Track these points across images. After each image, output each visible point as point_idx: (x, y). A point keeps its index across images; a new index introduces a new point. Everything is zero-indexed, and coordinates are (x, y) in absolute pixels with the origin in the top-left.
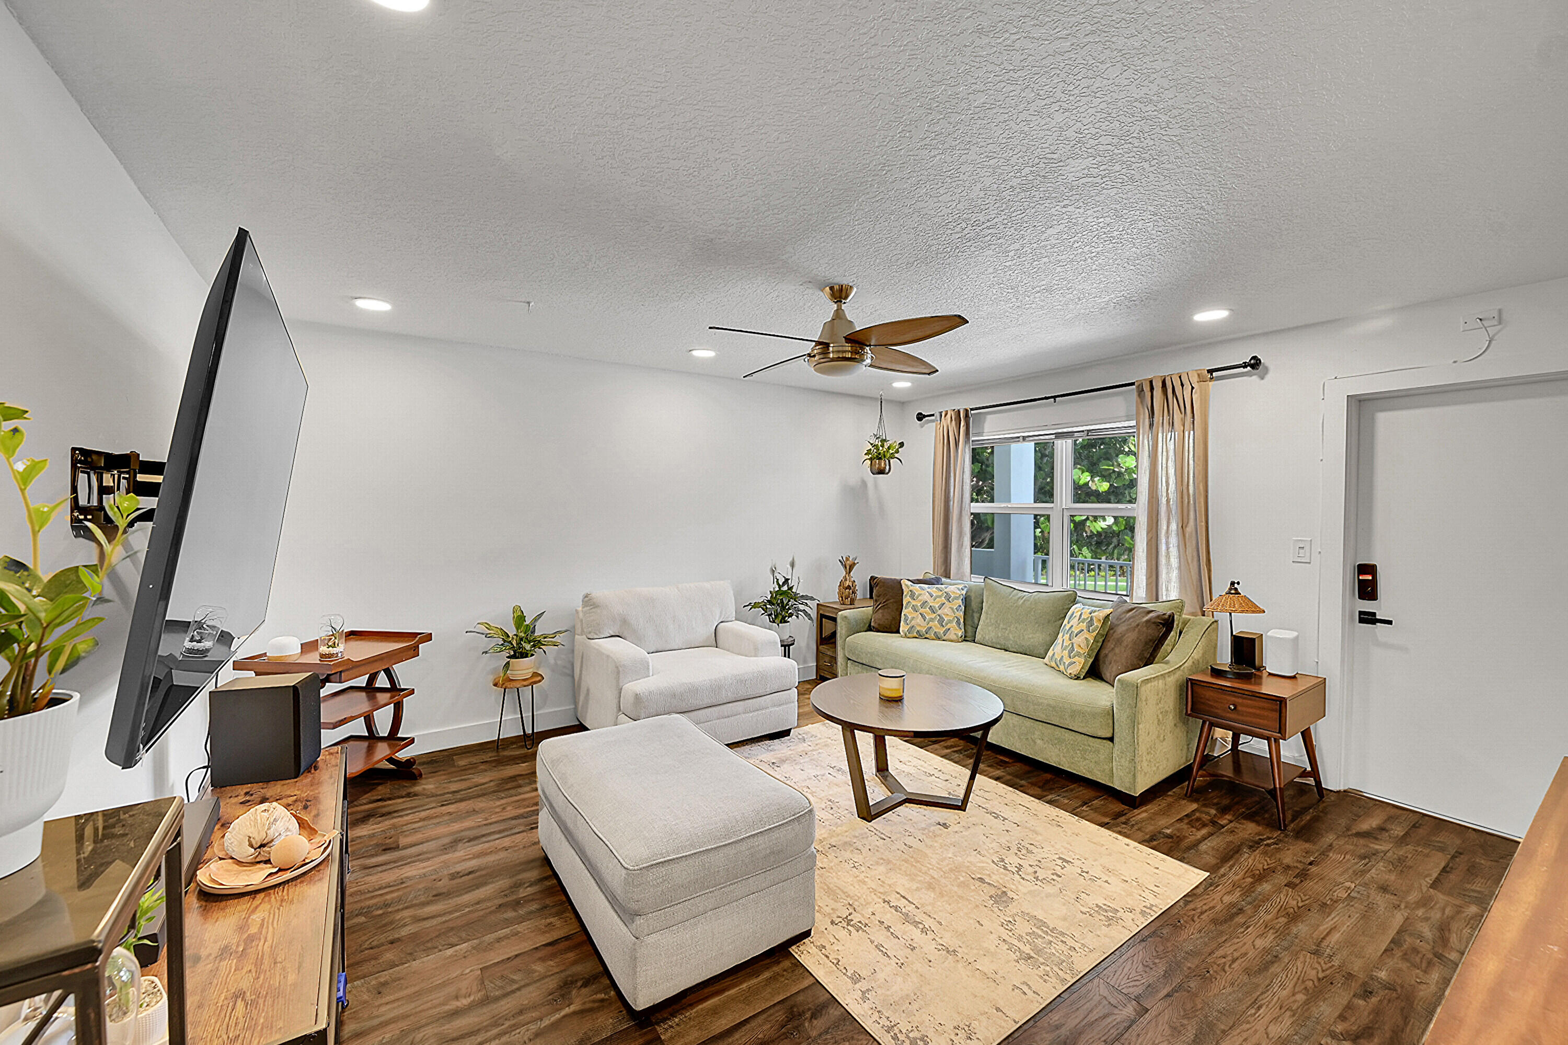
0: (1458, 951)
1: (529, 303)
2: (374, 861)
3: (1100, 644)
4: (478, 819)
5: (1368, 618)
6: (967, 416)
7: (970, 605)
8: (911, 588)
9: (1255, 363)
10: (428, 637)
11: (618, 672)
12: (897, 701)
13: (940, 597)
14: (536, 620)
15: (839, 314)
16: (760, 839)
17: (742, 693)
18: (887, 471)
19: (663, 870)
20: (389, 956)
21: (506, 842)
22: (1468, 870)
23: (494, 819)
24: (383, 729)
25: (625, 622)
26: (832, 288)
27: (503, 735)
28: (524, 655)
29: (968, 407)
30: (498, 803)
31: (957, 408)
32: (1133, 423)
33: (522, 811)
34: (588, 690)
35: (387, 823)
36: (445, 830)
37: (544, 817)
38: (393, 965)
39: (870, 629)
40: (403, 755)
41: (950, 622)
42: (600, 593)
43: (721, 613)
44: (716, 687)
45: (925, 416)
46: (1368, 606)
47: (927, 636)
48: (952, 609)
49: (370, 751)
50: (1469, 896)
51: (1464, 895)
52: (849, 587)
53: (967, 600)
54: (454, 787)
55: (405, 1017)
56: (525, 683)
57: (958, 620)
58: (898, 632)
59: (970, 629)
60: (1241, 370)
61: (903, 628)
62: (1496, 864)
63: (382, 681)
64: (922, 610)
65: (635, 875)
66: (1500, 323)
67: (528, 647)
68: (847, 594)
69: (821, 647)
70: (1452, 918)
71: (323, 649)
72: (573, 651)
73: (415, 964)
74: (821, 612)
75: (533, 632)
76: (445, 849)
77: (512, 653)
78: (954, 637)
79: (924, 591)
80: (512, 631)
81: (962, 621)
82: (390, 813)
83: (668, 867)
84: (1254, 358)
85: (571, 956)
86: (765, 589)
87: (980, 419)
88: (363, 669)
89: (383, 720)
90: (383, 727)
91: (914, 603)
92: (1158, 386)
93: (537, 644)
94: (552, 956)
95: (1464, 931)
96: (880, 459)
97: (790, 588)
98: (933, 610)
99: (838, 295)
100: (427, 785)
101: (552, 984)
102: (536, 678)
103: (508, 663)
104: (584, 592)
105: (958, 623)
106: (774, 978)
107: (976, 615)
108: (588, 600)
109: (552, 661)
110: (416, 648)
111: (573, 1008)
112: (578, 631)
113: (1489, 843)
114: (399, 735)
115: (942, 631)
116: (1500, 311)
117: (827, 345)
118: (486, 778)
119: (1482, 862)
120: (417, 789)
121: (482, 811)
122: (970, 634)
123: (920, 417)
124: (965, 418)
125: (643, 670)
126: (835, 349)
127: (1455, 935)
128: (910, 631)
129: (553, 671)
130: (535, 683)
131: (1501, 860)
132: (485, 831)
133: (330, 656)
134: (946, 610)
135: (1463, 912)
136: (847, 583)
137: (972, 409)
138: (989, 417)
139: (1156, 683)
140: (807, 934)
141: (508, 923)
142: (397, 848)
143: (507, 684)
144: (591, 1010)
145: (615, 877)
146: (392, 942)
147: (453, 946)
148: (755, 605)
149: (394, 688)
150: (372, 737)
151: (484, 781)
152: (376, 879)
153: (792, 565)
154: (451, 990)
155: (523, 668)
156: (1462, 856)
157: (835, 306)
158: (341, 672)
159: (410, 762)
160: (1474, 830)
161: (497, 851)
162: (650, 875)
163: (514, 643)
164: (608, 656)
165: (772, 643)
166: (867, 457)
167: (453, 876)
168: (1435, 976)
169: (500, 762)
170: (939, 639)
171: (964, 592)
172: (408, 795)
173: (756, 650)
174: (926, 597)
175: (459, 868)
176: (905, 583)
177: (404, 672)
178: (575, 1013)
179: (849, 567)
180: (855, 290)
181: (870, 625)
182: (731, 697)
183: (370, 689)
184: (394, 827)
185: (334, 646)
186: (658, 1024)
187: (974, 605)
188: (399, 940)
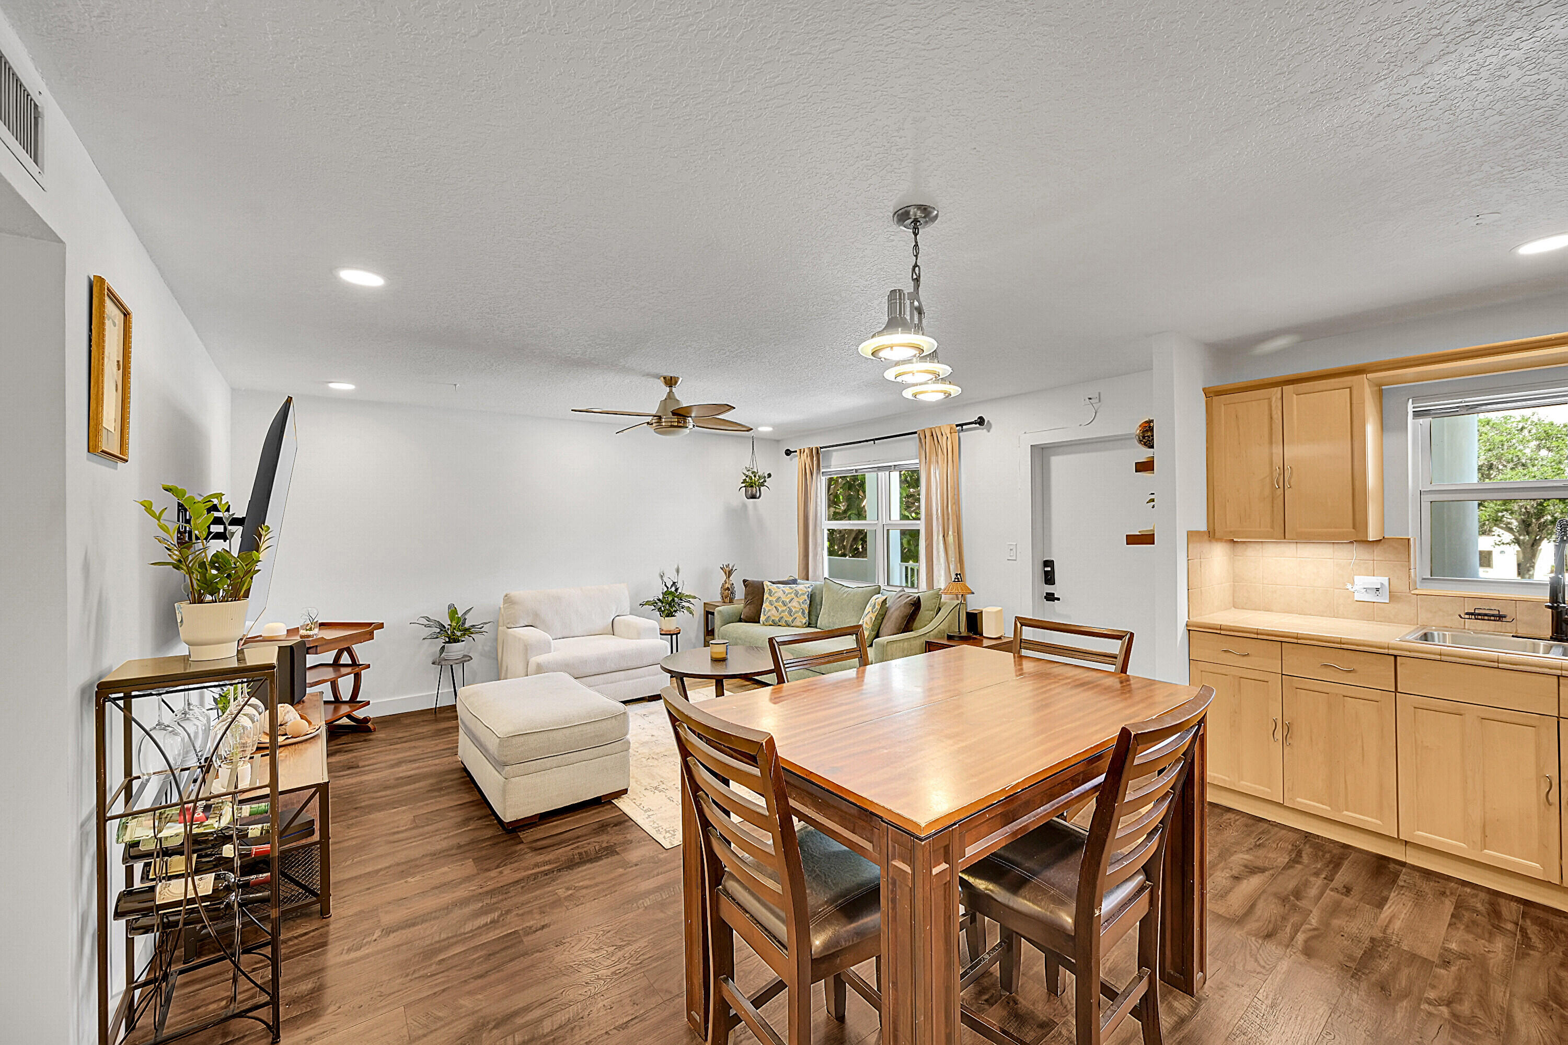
1: (455, 385)
2: (342, 773)
3: (880, 621)
4: (418, 751)
5: (1050, 597)
6: (818, 453)
7: (815, 599)
8: (770, 587)
9: (981, 421)
10: (381, 626)
11: (526, 650)
12: (724, 660)
13: (791, 593)
14: (465, 613)
15: (670, 395)
16: (588, 727)
17: (624, 665)
18: (758, 495)
19: (522, 739)
20: (354, 814)
21: (437, 761)
23: (429, 750)
24: (346, 695)
25: (536, 615)
26: (665, 378)
27: (440, 704)
28: (456, 641)
29: (818, 446)
30: (433, 742)
31: (811, 447)
32: (917, 461)
33: (450, 746)
34: (507, 667)
35: (350, 755)
36: (393, 758)
37: (462, 738)
38: (357, 817)
39: (740, 620)
40: (360, 714)
41: (797, 612)
42: (517, 593)
43: (617, 609)
44: (602, 660)
45: (791, 452)
46: (1049, 589)
47: (780, 624)
48: (799, 602)
49: (336, 710)
52: (728, 589)
53: (812, 597)
54: (400, 735)
55: (365, 836)
56: (457, 661)
57: (803, 610)
58: (759, 622)
59: (813, 618)
60: (974, 425)
61: (762, 618)
63: (345, 659)
64: (776, 604)
65: (505, 741)
66: (1099, 401)
67: (459, 634)
68: (728, 595)
69: (707, 638)
71: (302, 632)
72: (496, 639)
73: (372, 816)
74: (707, 609)
75: (464, 623)
76: (392, 766)
77: (447, 640)
78: (799, 624)
79: (779, 590)
80: (446, 622)
81: (807, 612)
82: (351, 750)
83: (525, 737)
84: (981, 418)
85: (473, 808)
86: (657, 592)
87: (828, 456)
88: (333, 646)
89: (346, 685)
90: (346, 694)
91: (770, 598)
92: (928, 435)
93: (467, 631)
94: (461, 809)
96: (752, 486)
97: (676, 590)
98: (784, 604)
99: (669, 382)
100: (380, 735)
101: (459, 819)
102: (466, 658)
103: (444, 646)
104: (505, 594)
105: (803, 613)
106: (598, 813)
107: (819, 607)
108: (508, 599)
109: (480, 647)
110: (372, 633)
111: (469, 828)
112: (501, 623)
114: (358, 700)
115: (790, 619)
116: (1099, 393)
117: (660, 418)
118: (426, 729)
120: (371, 737)
121: (420, 747)
122: (813, 622)
123: (788, 453)
124: (817, 454)
125: (547, 648)
126: (667, 420)
128: (767, 620)
129: (481, 655)
130: (465, 661)
132: (422, 756)
133: (309, 636)
134: (794, 603)
136: (727, 586)
137: (821, 448)
138: (834, 453)
139: (901, 644)
140: (625, 791)
141: (435, 797)
142: (358, 767)
143: (443, 663)
144: (481, 828)
145: (492, 745)
146: (356, 808)
147: (395, 808)
148: (648, 603)
149: (354, 664)
150: (337, 701)
151: (424, 731)
152: (342, 782)
153: (678, 571)
154: (396, 824)
155: (456, 649)
157: (668, 389)
158: (317, 646)
159: (366, 720)
161: (430, 766)
162: (514, 741)
163: (449, 632)
164: (520, 639)
165: (654, 629)
166: (744, 485)
167: (397, 779)
169: (436, 721)
170: (789, 626)
171: (810, 590)
172: (365, 740)
173: (639, 634)
174: (780, 594)
175: (401, 775)
176: (766, 583)
177: (362, 651)
178: (471, 830)
179: (729, 574)
180: (681, 379)
181: (740, 618)
182: (614, 667)
183: (336, 664)
184: (355, 757)
185: (311, 629)
186: (520, 832)
187: (818, 599)
188: (361, 807)
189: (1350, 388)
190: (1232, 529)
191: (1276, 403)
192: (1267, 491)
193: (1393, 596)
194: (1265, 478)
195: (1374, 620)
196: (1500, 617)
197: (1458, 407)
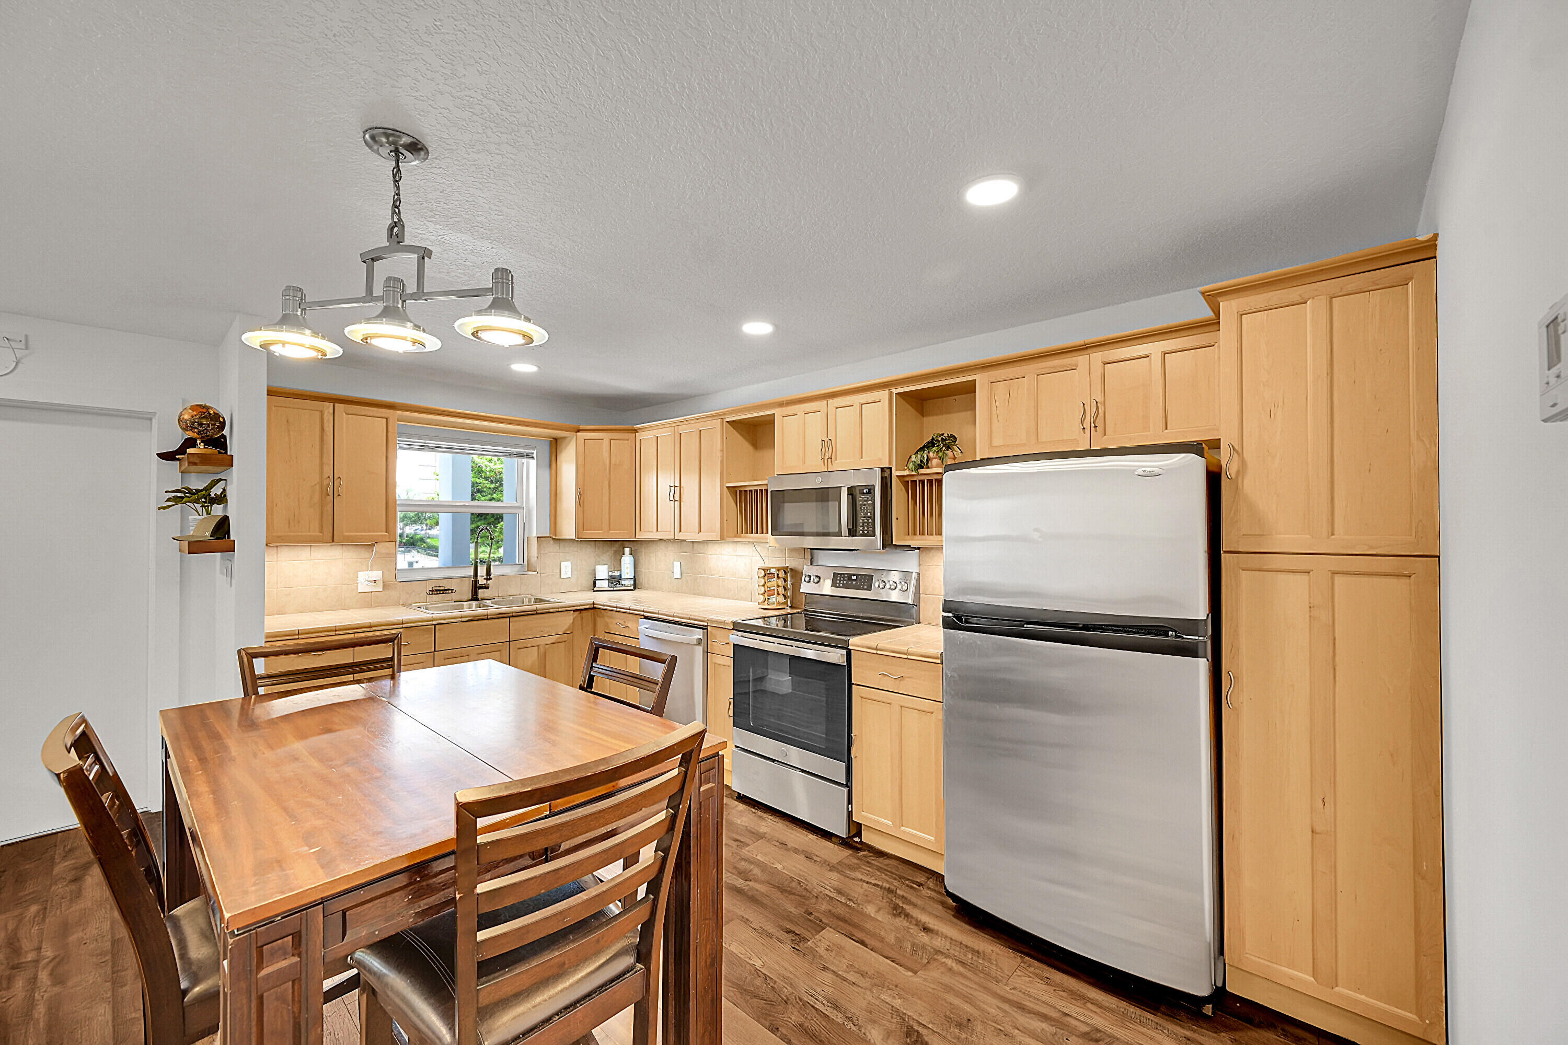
0: (32, 950)
22: (16, 881)
50: (25, 901)
51: (21, 903)
62: (40, 861)
66: (27, 348)
70: (17, 928)
95: (33, 931)
113: (27, 849)
116: (26, 336)
119: (27, 867)
127: (25, 940)
131: (44, 856)
135: (25, 917)
156: (6, 873)
160: (9, 845)
168: (19, 984)
189: (387, 419)
190: (279, 534)
191: (328, 418)
192: (316, 497)
193: (385, 586)
194: (316, 485)
195: (371, 606)
196: (445, 591)
197: (422, 446)
